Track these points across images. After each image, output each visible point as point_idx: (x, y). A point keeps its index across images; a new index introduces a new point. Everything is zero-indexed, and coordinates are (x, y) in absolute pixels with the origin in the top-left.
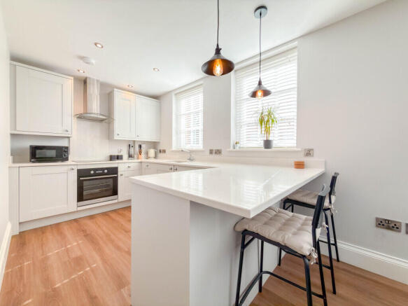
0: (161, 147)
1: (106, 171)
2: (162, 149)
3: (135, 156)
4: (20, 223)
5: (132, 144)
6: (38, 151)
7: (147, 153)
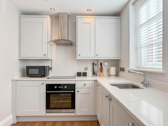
0: (122, 65)
1: (66, 87)
2: (122, 67)
3: (98, 73)
4: (17, 117)
5: (95, 62)
6: (30, 70)
7: (109, 71)
